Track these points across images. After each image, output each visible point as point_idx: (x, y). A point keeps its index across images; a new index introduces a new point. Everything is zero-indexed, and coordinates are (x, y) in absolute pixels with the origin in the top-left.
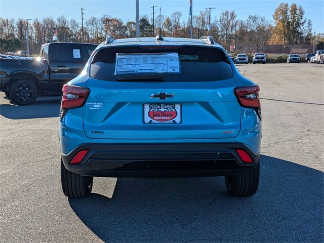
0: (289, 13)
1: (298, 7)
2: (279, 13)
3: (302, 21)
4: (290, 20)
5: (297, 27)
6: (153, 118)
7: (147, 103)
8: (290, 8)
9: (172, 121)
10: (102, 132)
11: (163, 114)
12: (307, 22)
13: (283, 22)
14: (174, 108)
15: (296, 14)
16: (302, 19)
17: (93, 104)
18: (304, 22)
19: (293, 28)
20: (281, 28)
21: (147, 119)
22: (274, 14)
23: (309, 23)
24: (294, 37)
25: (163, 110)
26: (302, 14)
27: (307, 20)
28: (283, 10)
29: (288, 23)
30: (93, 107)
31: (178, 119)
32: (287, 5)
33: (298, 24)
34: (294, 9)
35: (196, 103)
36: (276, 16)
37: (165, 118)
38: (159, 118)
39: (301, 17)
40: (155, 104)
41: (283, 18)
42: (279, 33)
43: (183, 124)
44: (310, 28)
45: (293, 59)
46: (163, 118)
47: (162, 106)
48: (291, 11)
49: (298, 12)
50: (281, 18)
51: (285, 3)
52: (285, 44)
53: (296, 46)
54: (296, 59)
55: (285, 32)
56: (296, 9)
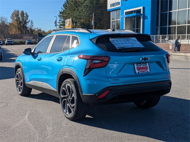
0: (20, 16)
1: (25, 13)
2: (14, 15)
3: (28, 21)
4: (21, 20)
5: (25, 24)
6: (139, 70)
7: (135, 63)
8: (20, 13)
9: (146, 71)
10: (119, 80)
11: (143, 68)
12: (30, 22)
13: (17, 21)
14: (146, 65)
15: (24, 17)
16: (27, 19)
17: (113, 65)
18: (29, 21)
19: (23, 24)
20: (16, 25)
21: (137, 71)
22: (11, 16)
23: (31, 22)
24: (24, 29)
25: (142, 66)
26: (28, 17)
27: (30, 20)
28: (16, 14)
29: (20, 21)
30: (113, 67)
31: (148, 70)
32: (18, 11)
33: (26, 23)
34: (23, 13)
35: (154, 62)
36: (12, 17)
37: (144, 70)
38: (141, 70)
39: (27, 18)
40: (139, 63)
41: (17, 19)
42: (15, 27)
43: (151, 72)
44: (32, 25)
45: (29, 42)
46: (143, 70)
47: (142, 64)
48: (21, 15)
49: (25, 15)
50: (15, 18)
51: (17, 10)
52: (19, 33)
53: (26, 35)
54: (31, 42)
55: (18, 27)
56: (24, 14)
